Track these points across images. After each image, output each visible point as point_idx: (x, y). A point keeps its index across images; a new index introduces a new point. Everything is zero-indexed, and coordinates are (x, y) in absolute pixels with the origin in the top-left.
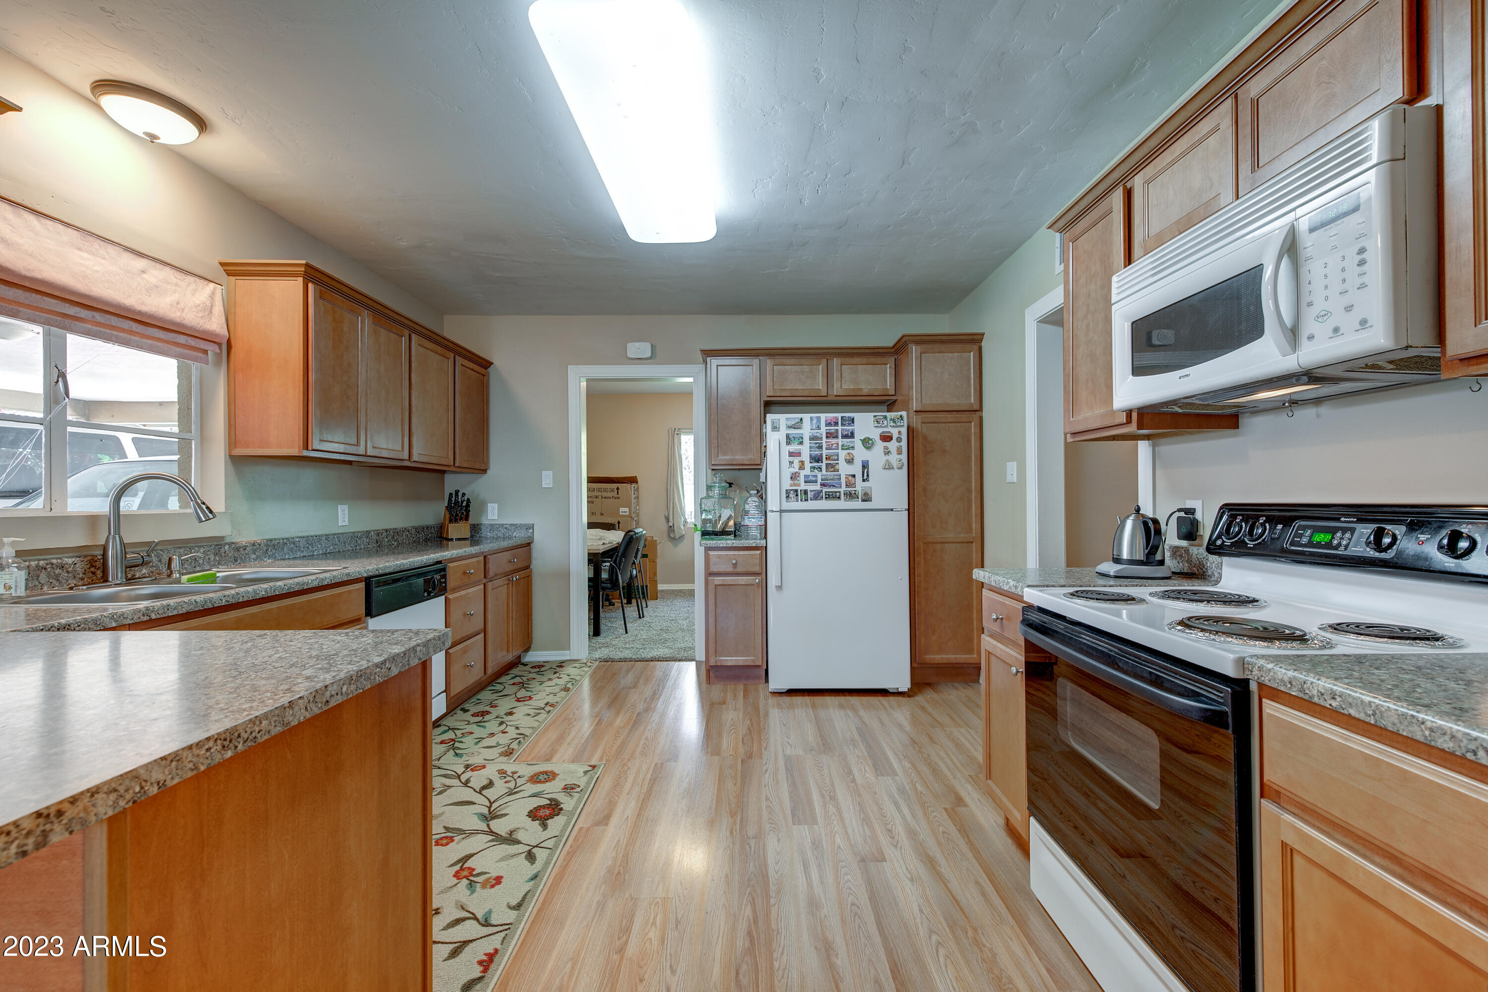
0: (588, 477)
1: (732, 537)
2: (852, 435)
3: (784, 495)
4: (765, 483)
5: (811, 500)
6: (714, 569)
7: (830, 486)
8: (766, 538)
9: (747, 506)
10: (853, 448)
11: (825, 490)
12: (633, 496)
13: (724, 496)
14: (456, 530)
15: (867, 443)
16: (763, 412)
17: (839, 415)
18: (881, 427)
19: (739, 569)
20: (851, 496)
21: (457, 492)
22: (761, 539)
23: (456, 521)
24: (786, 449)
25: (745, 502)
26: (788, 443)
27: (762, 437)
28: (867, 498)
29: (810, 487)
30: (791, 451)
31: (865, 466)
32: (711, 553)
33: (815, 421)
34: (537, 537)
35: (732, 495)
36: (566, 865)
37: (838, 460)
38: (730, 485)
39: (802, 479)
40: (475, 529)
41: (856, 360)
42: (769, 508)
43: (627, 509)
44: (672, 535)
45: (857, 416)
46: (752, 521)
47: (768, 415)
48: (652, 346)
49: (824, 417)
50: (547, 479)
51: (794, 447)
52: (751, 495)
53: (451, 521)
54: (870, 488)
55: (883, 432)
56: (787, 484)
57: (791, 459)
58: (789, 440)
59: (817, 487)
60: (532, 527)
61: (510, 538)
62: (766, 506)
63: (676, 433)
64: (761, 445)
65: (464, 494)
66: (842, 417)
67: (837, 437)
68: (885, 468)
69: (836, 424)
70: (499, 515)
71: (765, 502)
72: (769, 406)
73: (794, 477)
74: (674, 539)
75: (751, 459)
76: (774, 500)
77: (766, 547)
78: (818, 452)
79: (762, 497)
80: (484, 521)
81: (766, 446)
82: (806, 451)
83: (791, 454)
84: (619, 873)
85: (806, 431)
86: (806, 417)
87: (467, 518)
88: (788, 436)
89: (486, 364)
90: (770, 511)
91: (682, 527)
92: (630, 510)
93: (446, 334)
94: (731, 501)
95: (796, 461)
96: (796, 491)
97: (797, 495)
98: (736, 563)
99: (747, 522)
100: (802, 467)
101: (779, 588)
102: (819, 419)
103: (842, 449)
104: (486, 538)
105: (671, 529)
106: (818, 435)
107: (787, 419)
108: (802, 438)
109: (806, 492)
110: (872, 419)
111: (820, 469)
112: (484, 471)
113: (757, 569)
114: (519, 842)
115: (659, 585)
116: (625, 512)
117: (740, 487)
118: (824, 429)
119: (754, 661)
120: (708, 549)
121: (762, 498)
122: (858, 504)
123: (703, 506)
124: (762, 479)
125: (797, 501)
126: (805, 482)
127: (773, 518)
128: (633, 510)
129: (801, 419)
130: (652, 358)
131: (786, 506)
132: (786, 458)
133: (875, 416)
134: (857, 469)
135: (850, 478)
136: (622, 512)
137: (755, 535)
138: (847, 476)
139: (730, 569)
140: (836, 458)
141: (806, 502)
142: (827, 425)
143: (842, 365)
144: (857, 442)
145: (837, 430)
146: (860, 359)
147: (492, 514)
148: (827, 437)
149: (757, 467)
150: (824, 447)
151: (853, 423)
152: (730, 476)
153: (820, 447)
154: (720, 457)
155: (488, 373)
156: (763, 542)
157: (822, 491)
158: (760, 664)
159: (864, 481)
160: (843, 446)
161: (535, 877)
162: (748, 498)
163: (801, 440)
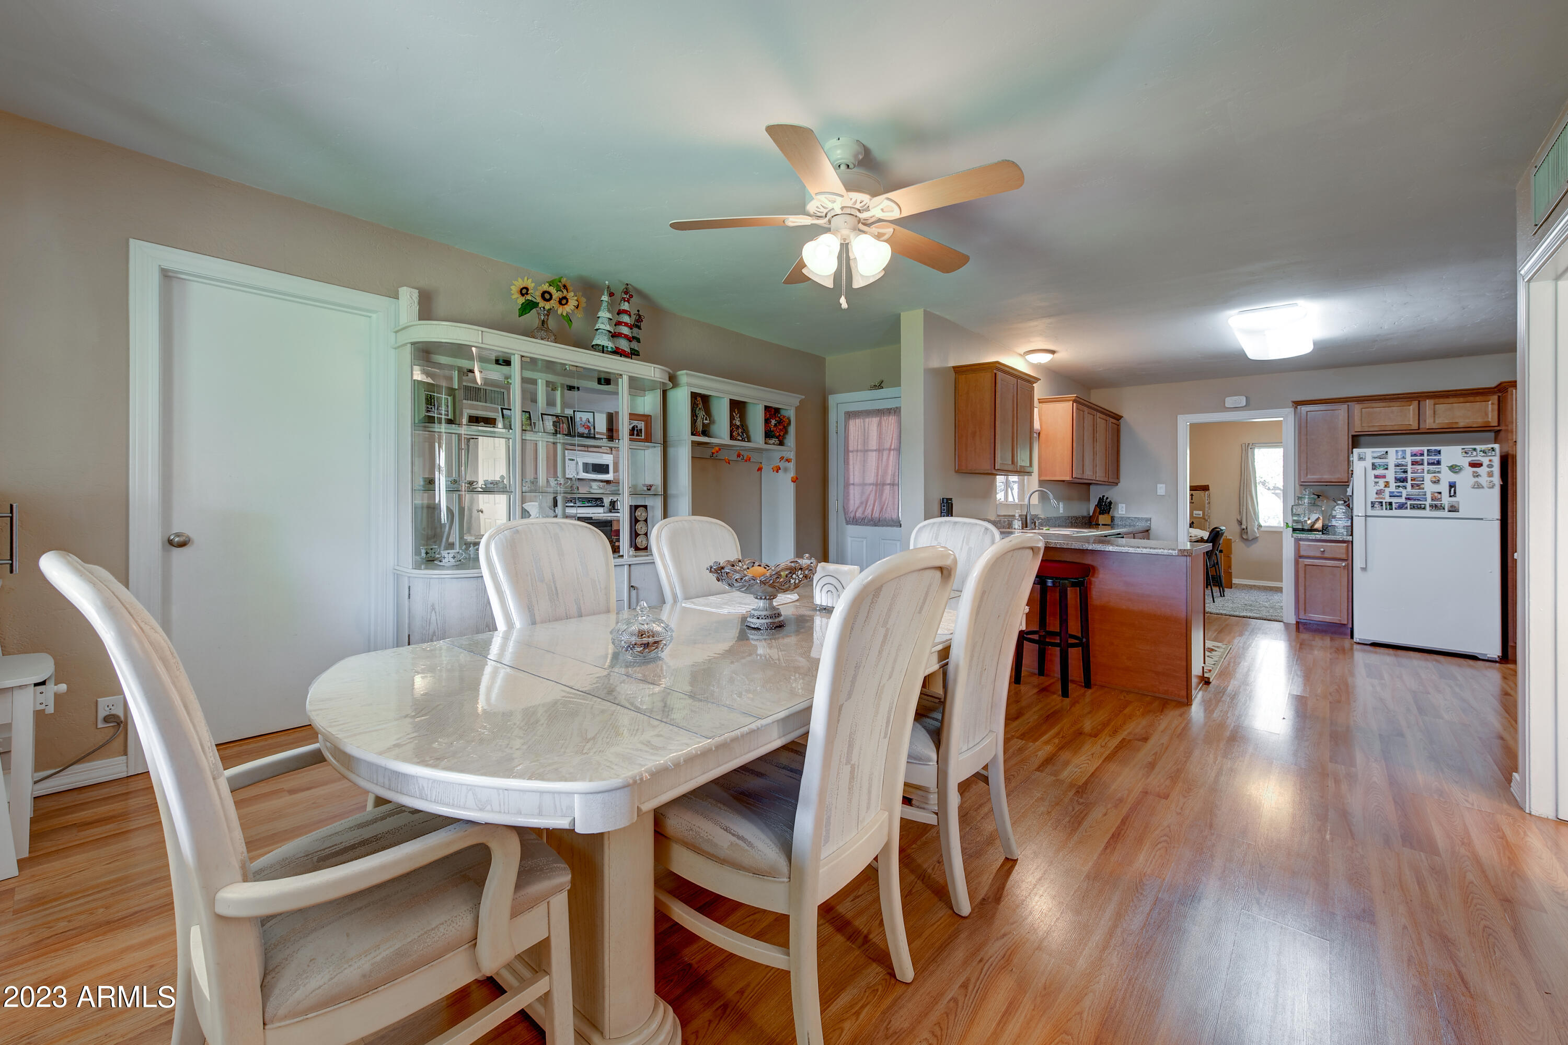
0: (1190, 487)
1: (1321, 533)
2: (1439, 463)
3: (1369, 505)
4: (1352, 496)
5: (1396, 509)
6: (1302, 553)
7: (1415, 500)
8: (1352, 535)
9: (1334, 512)
10: (1439, 472)
11: (1409, 502)
12: (1207, 501)
13: (1313, 504)
14: (1103, 519)
15: (1454, 469)
16: (1350, 447)
17: (1425, 449)
18: (1470, 456)
19: (1326, 555)
20: (1435, 507)
21: (1103, 496)
22: (1347, 535)
23: (1103, 514)
24: (1371, 473)
25: (1333, 509)
26: (1374, 469)
27: (1349, 463)
28: (1453, 509)
29: (1394, 500)
30: (1376, 474)
31: (1452, 486)
32: (1301, 543)
33: (1400, 453)
34: (1153, 527)
35: (1319, 503)
37: (1423, 481)
38: (1319, 496)
39: (1387, 494)
40: (1113, 519)
41: (1451, 400)
42: (1355, 513)
43: (1201, 512)
44: (1245, 537)
45: (1443, 449)
46: (1340, 523)
47: (1354, 450)
48: (1246, 398)
49: (1409, 450)
50: (1161, 489)
51: (1379, 472)
52: (1338, 505)
53: (1100, 514)
54: (1458, 502)
55: (1472, 461)
56: (1372, 497)
57: (1377, 480)
58: (1374, 467)
59: (1403, 500)
60: (1150, 519)
61: (1134, 526)
62: (1352, 512)
63: (1250, 447)
64: (1349, 468)
65: (1107, 498)
66: (1428, 450)
67: (1422, 464)
68: (1473, 488)
69: (1422, 455)
70: (1126, 512)
71: (1352, 509)
72: (1356, 441)
73: (1379, 492)
74: (1247, 540)
75: (1338, 478)
76: (1359, 508)
77: (1352, 542)
78: (1404, 475)
79: (1348, 503)
80: (1116, 515)
81: (1352, 471)
82: (1391, 475)
83: (1376, 477)
85: (1392, 459)
86: (1392, 451)
87: (1109, 513)
88: (1373, 464)
89: (1118, 418)
90: (1356, 516)
91: (1256, 530)
92: (1204, 514)
93: (1092, 401)
94: (1319, 508)
95: (1381, 482)
96: (1381, 502)
97: (1382, 505)
98: (1324, 551)
99: (1334, 523)
100: (1387, 485)
101: (1364, 569)
102: (1404, 452)
103: (1428, 473)
104: (1118, 525)
105: (1244, 531)
106: (1403, 463)
107: (1373, 452)
108: (1387, 465)
109: (1390, 504)
110: (1461, 451)
111: (1405, 487)
112: (1117, 484)
113: (1344, 556)
115: (1233, 579)
116: (1198, 515)
117: (1327, 498)
118: (1409, 459)
119: (1340, 620)
120: (1297, 541)
121: (1349, 507)
122: (1446, 514)
123: (1294, 511)
124: (1349, 493)
125: (1382, 509)
126: (1390, 496)
127: (1358, 523)
128: (1206, 514)
129: (1387, 452)
130: (1248, 406)
131: (1370, 512)
132: (1371, 479)
133: (1463, 449)
134: (1444, 488)
135: (1436, 495)
136: (1196, 514)
137: (1342, 533)
138: (1433, 493)
139: (1319, 554)
140: (1422, 479)
141: (1391, 511)
142: (1412, 456)
143: (1435, 404)
144: (1444, 467)
145: (1423, 460)
146: (1456, 399)
147: (1121, 511)
148: (1412, 464)
149: (1345, 483)
150: (1409, 471)
151: (1440, 454)
152: (1317, 490)
153: (1405, 472)
154: (1309, 477)
155: (1120, 423)
156: (1350, 538)
157: (1406, 503)
158: (1346, 623)
159: (1450, 496)
160: (1428, 471)
162: (1335, 506)
163: (1386, 467)
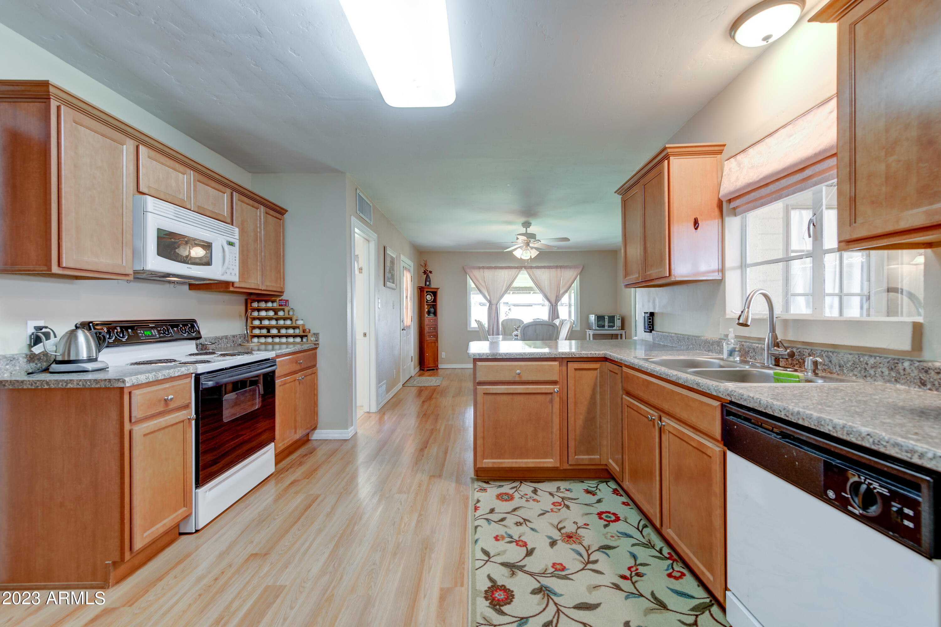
36: (461, 554)
84: (426, 549)
114: (503, 564)
161: (476, 541)
